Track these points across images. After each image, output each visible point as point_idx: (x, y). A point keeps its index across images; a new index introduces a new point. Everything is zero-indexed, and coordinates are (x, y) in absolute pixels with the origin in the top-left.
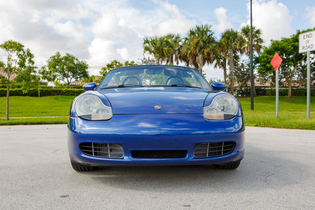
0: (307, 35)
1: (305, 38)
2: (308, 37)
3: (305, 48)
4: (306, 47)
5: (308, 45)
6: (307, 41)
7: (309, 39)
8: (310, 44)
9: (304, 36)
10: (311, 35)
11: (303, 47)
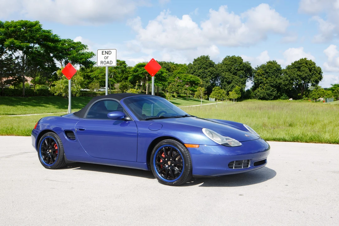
0: (106, 52)
1: (103, 54)
2: (107, 54)
3: (103, 63)
4: (105, 62)
5: (107, 60)
6: (105, 57)
7: (108, 55)
8: (109, 60)
9: (103, 52)
10: (110, 53)
11: (102, 62)
